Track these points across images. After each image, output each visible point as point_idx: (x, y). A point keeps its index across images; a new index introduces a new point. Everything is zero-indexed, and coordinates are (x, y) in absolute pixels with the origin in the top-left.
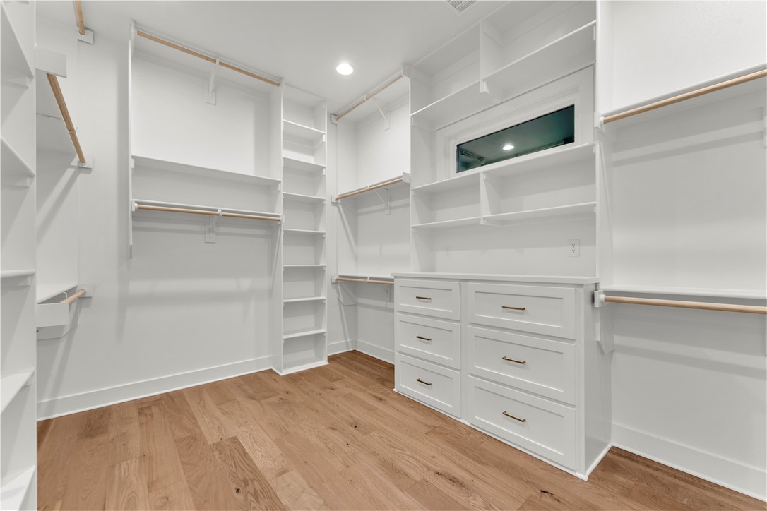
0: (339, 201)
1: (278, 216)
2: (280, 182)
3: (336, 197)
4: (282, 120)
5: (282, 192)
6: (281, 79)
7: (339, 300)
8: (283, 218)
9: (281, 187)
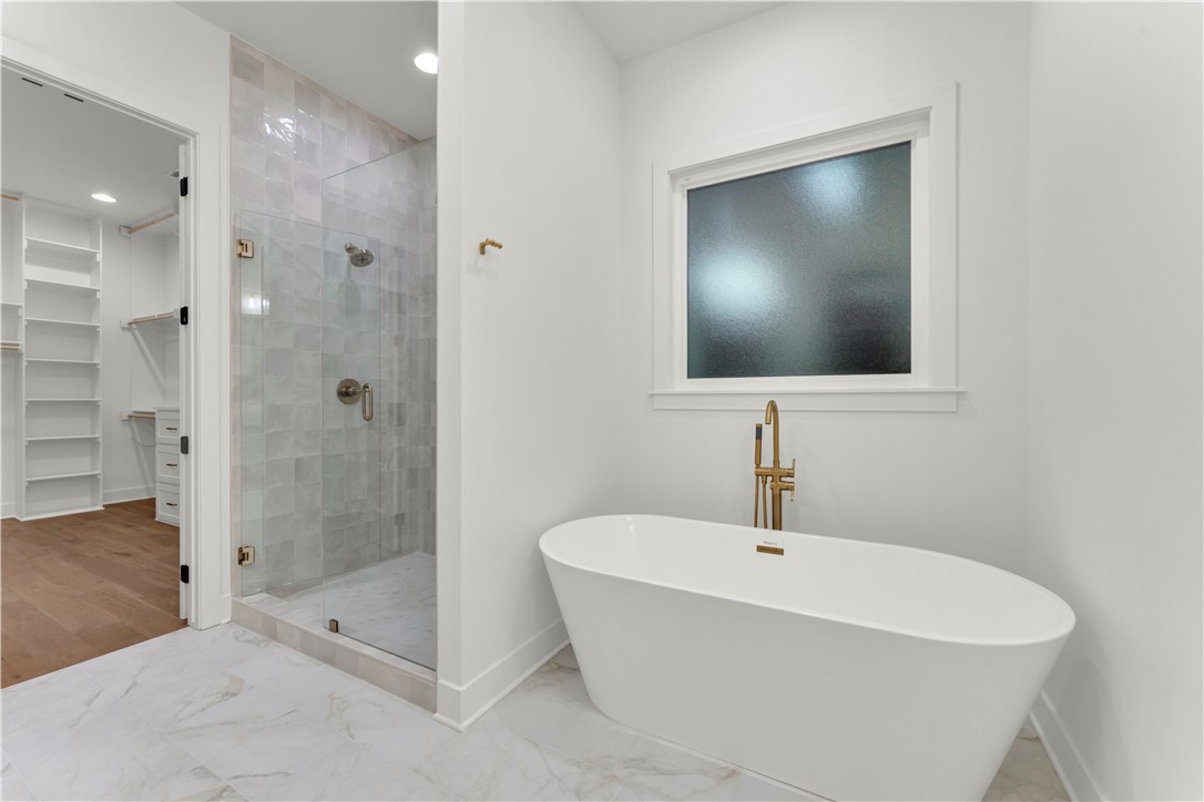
0: (134, 326)
1: (18, 345)
2: (21, 307)
3: (128, 321)
4: (24, 237)
5: (24, 318)
6: (21, 194)
7: (134, 439)
8: (23, 348)
9: (22, 312)
